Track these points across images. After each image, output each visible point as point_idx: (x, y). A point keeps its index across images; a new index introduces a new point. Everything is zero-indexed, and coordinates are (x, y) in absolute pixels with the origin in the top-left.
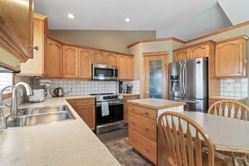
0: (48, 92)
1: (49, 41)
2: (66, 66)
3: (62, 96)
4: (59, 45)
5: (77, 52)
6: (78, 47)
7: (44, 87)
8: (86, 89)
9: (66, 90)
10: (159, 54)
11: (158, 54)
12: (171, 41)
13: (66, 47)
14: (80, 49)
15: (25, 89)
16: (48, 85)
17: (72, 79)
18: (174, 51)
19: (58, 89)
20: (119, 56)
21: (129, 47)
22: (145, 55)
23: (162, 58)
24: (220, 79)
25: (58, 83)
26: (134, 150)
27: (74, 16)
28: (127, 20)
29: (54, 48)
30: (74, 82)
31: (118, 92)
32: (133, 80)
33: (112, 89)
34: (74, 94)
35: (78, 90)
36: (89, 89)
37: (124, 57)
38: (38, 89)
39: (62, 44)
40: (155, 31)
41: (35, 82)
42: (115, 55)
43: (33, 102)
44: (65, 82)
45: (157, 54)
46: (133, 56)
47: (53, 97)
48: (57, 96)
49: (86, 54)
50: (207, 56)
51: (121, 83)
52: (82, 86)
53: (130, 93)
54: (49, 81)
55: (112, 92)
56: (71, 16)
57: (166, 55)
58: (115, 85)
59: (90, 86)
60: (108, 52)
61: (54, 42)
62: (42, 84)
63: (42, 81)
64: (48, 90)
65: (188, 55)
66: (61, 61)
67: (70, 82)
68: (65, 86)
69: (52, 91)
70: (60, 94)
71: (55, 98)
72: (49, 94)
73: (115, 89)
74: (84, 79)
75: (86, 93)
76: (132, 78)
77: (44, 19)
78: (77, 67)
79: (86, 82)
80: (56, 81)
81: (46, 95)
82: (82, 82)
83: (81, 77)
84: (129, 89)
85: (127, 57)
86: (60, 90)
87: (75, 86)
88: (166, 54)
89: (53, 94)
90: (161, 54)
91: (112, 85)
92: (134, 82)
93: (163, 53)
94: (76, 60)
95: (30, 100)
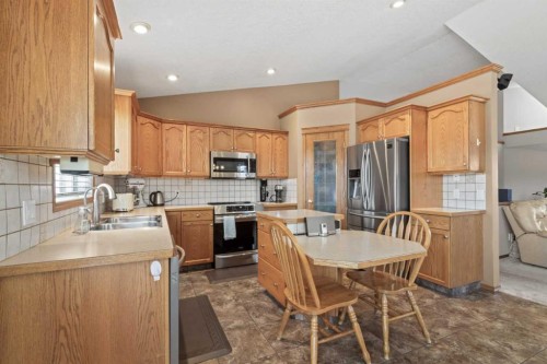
0: (140, 199)
1: (141, 120)
2: (167, 155)
3: (162, 205)
4: (156, 123)
5: (184, 133)
6: (187, 124)
7: (134, 191)
8: (202, 195)
9: (168, 196)
10: (332, 129)
11: (330, 130)
12: (353, 106)
13: (166, 126)
14: (189, 128)
15: (107, 193)
16: (140, 187)
17: (178, 177)
18: (358, 123)
19: (155, 194)
20: (258, 135)
21: (281, 116)
22: (307, 132)
23: (337, 136)
24: (442, 176)
25: (155, 185)
26: (266, 292)
27: (178, 76)
28: (271, 72)
29: (148, 129)
30: (182, 182)
31: (259, 199)
32: (287, 178)
33: (249, 194)
34: (182, 202)
35: (189, 195)
36: (208, 195)
37: (270, 136)
38: (126, 192)
39: (161, 121)
40: (338, 82)
41: (122, 183)
42: (251, 134)
43: (118, 212)
44: (168, 182)
45: (328, 129)
46: (287, 133)
47: (149, 206)
48: (155, 205)
49: (201, 136)
50: (408, 133)
51: (264, 183)
52: (195, 189)
53: (281, 201)
54: (142, 181)
55: (248, 200)
56: (173, 78)
57: (343, 131)
58: (253, 188)
59: (208, 189)
60: (239, 128)
61: (148, 120)
62: (131, 186)
63: (131, 181)
64: (140, 195)
65: (380, 132)
66: (160, 148)
67: (175, 181)
68: (167, 189)
69: (147, 197)
70: (159, 202)
71: (151, 208)
72: (141, 202)
73: (254, 194)
74: (198, 177)
75: (202, 201)
76: (285, 174)
77: (130, 94)
78: (184, 157)
79: (201, 182)
80: (153, 182)
81: (136, 203)
82: (195, 182)
83: (192, 173)
84: (280, 194)
85: (275, 136)
86: (159, 196)
87: (183, 189)
88: (343, 129)
89: (148, 202)
90: (335, 129)
91: (249, 188)
92: (289, 181)
93: (339, 128)
94: (184, 145)
95: (114, 209)
